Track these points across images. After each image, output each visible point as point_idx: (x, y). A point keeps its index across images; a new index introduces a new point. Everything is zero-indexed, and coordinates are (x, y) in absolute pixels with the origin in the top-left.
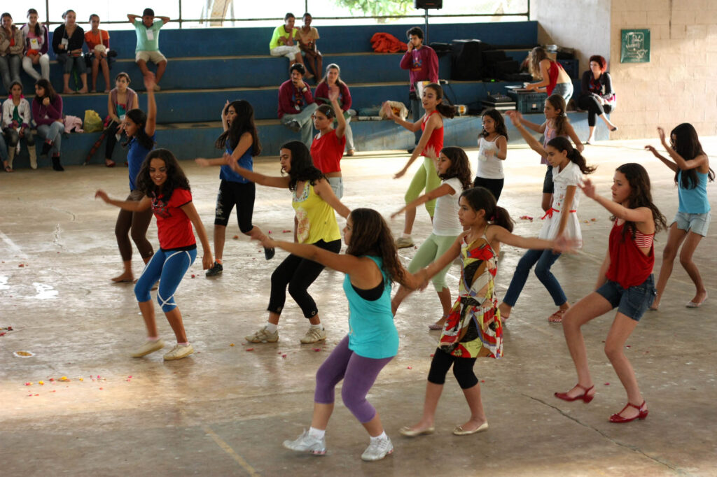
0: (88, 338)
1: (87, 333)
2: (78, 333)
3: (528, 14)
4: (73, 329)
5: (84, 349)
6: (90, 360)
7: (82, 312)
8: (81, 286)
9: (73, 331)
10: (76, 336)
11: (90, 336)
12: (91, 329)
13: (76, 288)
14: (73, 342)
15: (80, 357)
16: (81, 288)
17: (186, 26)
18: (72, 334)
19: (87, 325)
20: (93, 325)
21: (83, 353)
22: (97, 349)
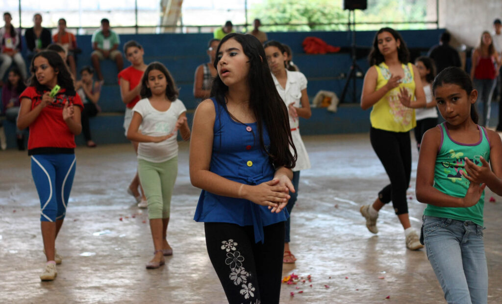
0: (24, 277)
1: (23, 272)
2: (14, 272)
3: (437, 22)
4: (9, 269)
5: (17, 288)
6: (22, 299)
7: (23, 254)
8: (27, 232)
9: (8, 271)
10: (11, 276)
11: (26, 276)
12: (29, 268)
13: (21, 233)
14: (6, 281)
15: (11, 296)
16: (26, 234)
17: (141, 31)
18: (7, 274)
19: (26, 265)
20: (31, 265)
21: (15, 292)
22: (32, 288)
